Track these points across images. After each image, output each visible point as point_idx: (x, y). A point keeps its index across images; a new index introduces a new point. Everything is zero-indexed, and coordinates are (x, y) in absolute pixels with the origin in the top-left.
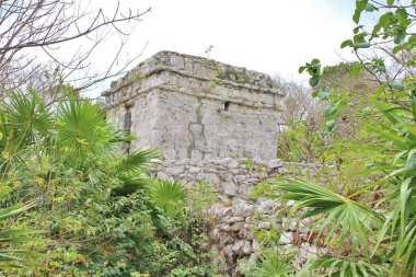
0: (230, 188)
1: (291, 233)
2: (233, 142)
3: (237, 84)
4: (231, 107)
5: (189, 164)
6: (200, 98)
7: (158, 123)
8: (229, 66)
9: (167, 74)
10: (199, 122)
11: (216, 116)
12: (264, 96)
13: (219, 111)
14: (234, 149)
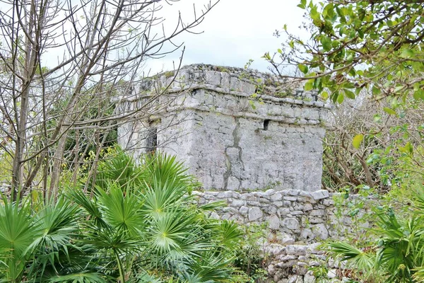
0: (273, 222)
1: (335, 270)
2: (272, 166)
3: (277, 99)
4: (270, 126)
5: (232, 197)
6: (236, 118)
7: (193, 148)
8: (268, 76)
9: (203, 92)
10: (236, 145)
11: (254, 137)
12: (308, 110)
13: (257, 131)
14: (274, 174)
